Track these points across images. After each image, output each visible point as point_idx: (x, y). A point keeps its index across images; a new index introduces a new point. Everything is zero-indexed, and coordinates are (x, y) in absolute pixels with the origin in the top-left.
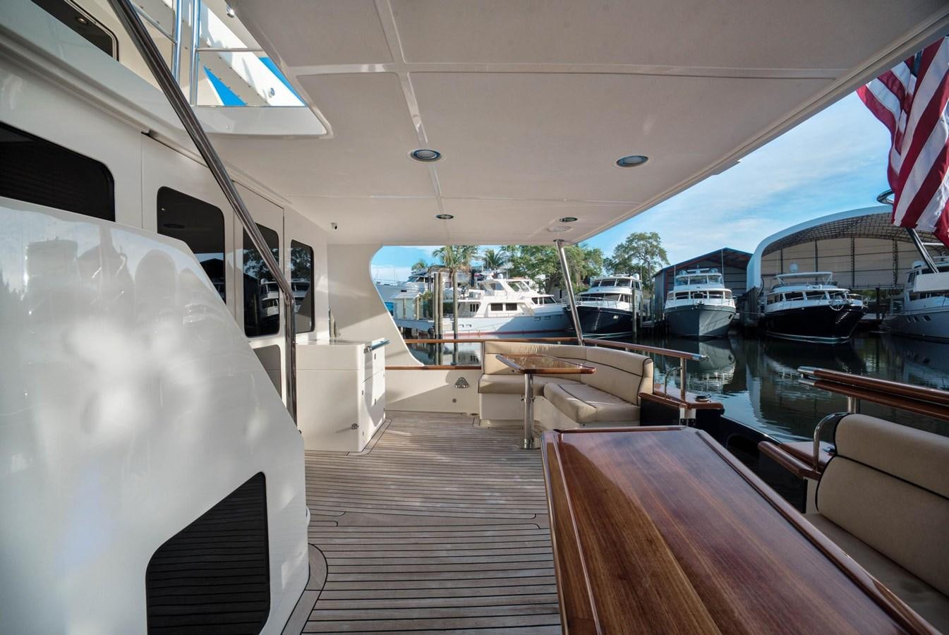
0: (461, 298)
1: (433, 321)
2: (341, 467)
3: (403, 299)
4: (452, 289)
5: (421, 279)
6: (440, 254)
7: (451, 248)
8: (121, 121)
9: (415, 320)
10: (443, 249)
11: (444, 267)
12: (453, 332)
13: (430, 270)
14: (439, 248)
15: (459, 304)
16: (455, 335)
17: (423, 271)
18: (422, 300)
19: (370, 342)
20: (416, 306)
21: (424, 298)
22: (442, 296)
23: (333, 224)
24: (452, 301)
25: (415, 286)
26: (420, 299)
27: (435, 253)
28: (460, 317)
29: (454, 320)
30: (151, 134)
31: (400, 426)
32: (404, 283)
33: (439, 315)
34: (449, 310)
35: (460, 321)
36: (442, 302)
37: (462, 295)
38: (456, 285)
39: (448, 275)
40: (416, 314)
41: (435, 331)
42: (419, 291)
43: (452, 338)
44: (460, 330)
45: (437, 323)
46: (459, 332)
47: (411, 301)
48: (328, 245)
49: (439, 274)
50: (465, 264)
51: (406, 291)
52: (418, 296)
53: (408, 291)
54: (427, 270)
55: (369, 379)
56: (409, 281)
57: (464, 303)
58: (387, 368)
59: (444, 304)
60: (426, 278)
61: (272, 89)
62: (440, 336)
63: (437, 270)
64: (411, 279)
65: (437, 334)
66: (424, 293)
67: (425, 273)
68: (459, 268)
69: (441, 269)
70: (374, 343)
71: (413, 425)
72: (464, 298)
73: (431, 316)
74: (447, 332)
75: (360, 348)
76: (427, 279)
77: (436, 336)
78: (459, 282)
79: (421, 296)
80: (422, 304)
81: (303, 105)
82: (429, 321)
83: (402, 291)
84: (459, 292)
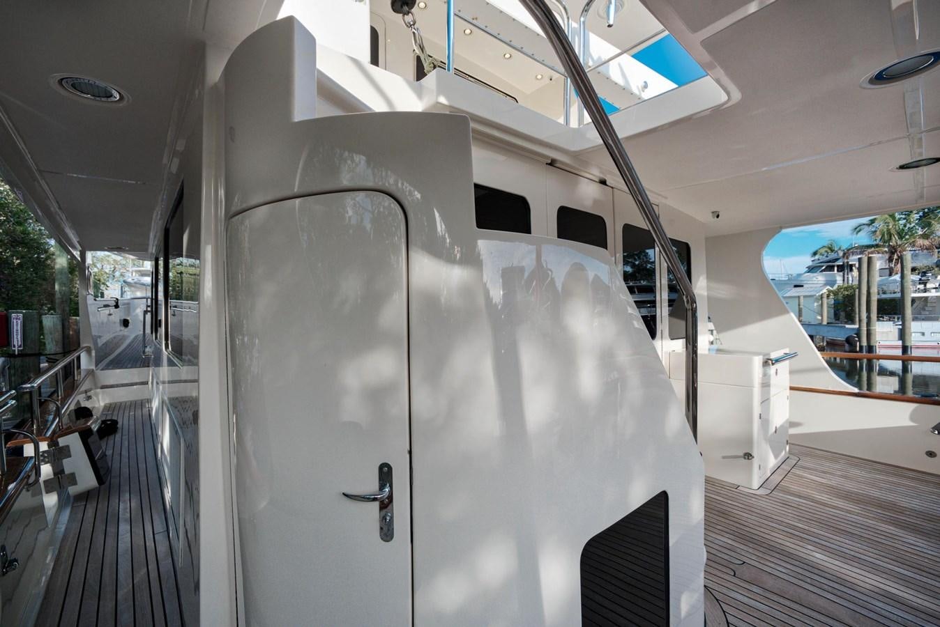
0: (918, 291)
1: (857, 326)
2: (730, 502)
3: (799, 297)
4: (897, 277)
5: (830, 268)
6: (866, 229)
7: (893, 216)
8: (533, 159)
9: (820, 324)
10: (873, 221)
11: (877, 246)
12: (900, 343)
13: (846, 255)
14: (865, 220)
15: (913, 300)
16: (905, 349)
17: (832, 256)
18: (832, 296)
19: (769, 354)
20: (822, 305)
21: (836, 293)
22: (874, 290)
23: (713, 212)
24: (899, 295)
25: (820, 278)
26: (828, 296)
27: (857, 229)
28: (915, 319)
29: (903, 325)
30: (552, 163)
31: (816, 470)
32: (800, 275)
33: (869, 318)
34: (891, 308)
35: (915, 327)
36: (874, 298)
37: (922, 287)
38: (908, 272)
39: (887, 256)
40: (822, 316)
41: (860, 341)
42: (826, 284)
43: (899, 352)
44: (914, 339)
45: (864, 329)
46: (913, 343)
47: (812, 299)
48: (707, 239)
49: (870, 260)
50: (925, 236)
51: (802, 286)
52: (825, 291)
53: (805, 286)
54: (841, 254)
55: (765, 401)
56: (806, 272)
57: (926, 298)
58: (792, 388)
59: (879, 301)
60: (838, 266)
61: (645, 82)
62: (870, 349)
63: (861, 253)
64: (811, 269)
65: (864, 343)
66: (835, 287)
67: (837, 260)
68: (913, 244)
69: (869, 250)
70: (774, 356)
71: (839, 473)
72: (925, 291)
73: (851, 319)
74: (882, 343)
75: (758, 361)
76: (841, 268)
77: (861, 347)
78: (914, 265)
79: (829, 291)
80: (833, 302)
81: (677, 86)
82: (847, 326)
83: (796, 286)
84: (913, 281)
